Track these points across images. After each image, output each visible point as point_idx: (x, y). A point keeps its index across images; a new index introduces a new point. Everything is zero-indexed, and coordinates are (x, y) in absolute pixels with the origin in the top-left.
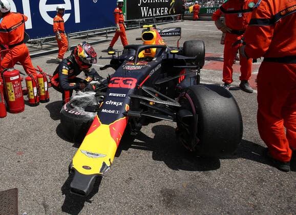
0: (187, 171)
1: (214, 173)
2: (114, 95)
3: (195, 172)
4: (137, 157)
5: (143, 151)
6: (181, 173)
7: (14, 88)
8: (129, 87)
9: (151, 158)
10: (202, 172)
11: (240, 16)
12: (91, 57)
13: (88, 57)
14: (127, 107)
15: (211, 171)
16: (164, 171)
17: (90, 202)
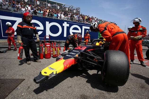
0: (99, 90)
1: (112, 94)
2: (75, 51)
3: (103, 91)
4: (80, 80)
5: (84, 78)
6: (95, 90)
7: (47, 49)
8: (82, 49)
9: (86, 82)
10: (106, 92)
11: (136, 33)
12: (79, 41)
13: (78, 40)
14: (77, 55)
15: (111, 93)
16: (88, 88)
17: (47, 91)
